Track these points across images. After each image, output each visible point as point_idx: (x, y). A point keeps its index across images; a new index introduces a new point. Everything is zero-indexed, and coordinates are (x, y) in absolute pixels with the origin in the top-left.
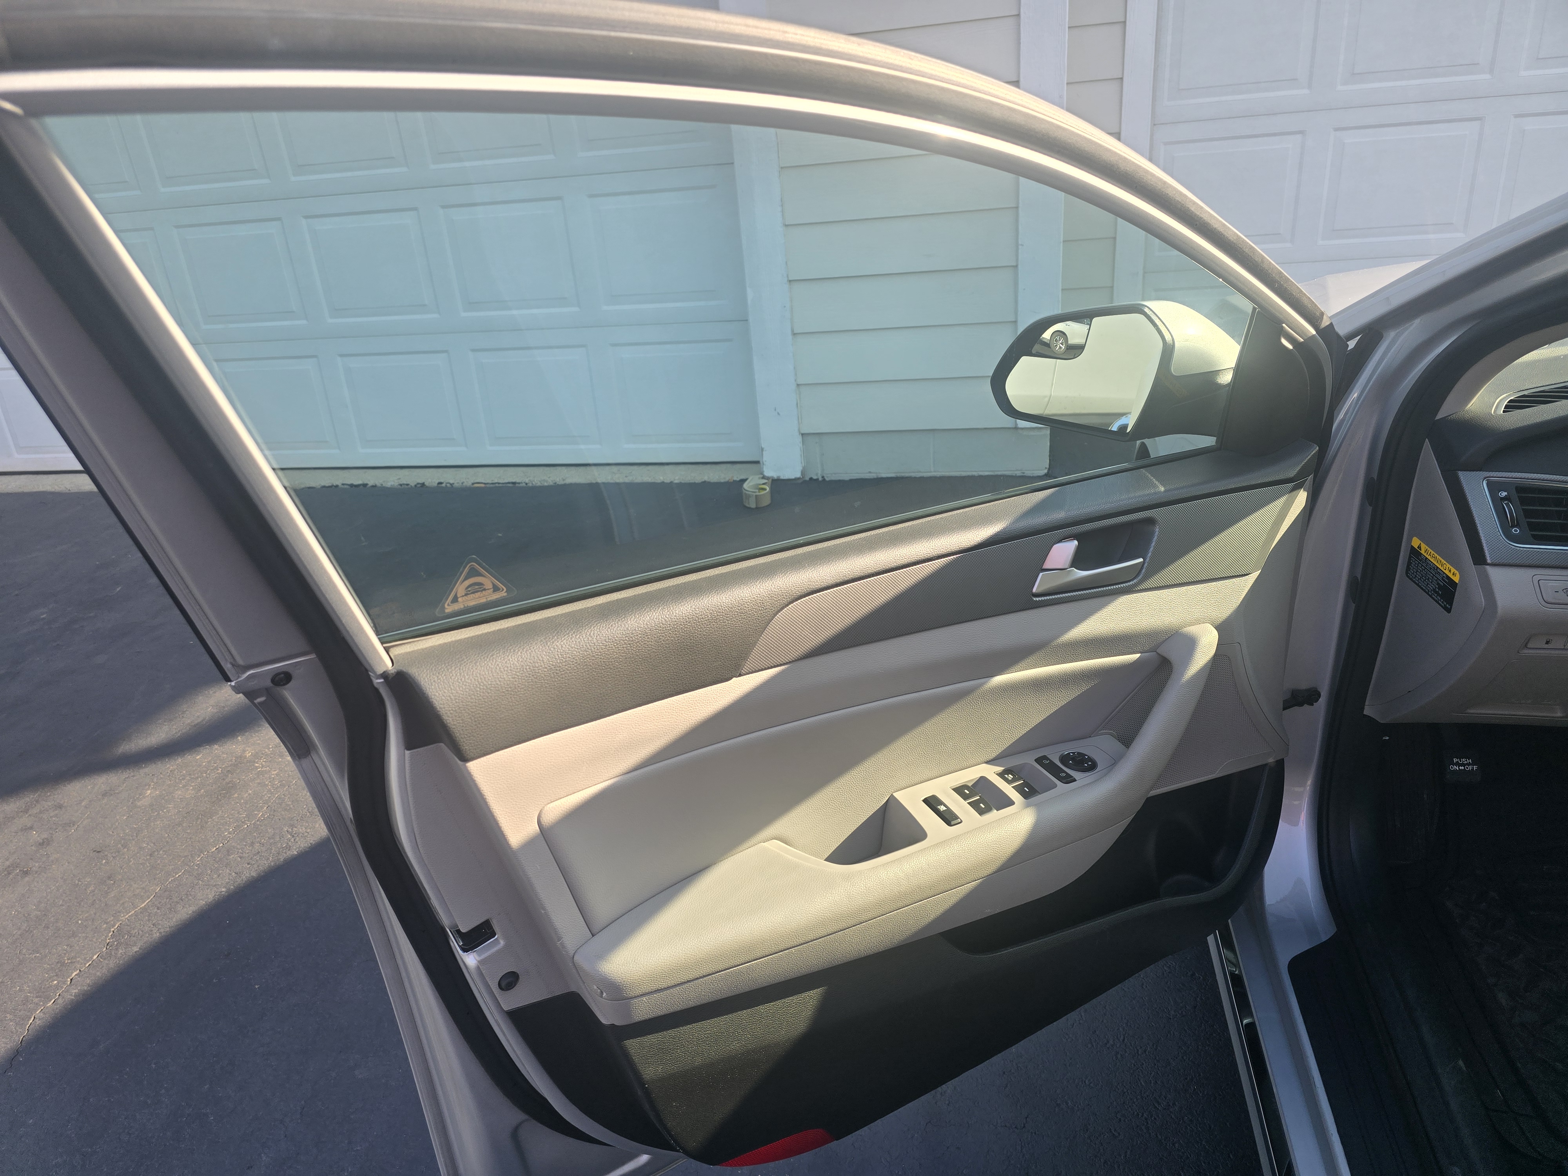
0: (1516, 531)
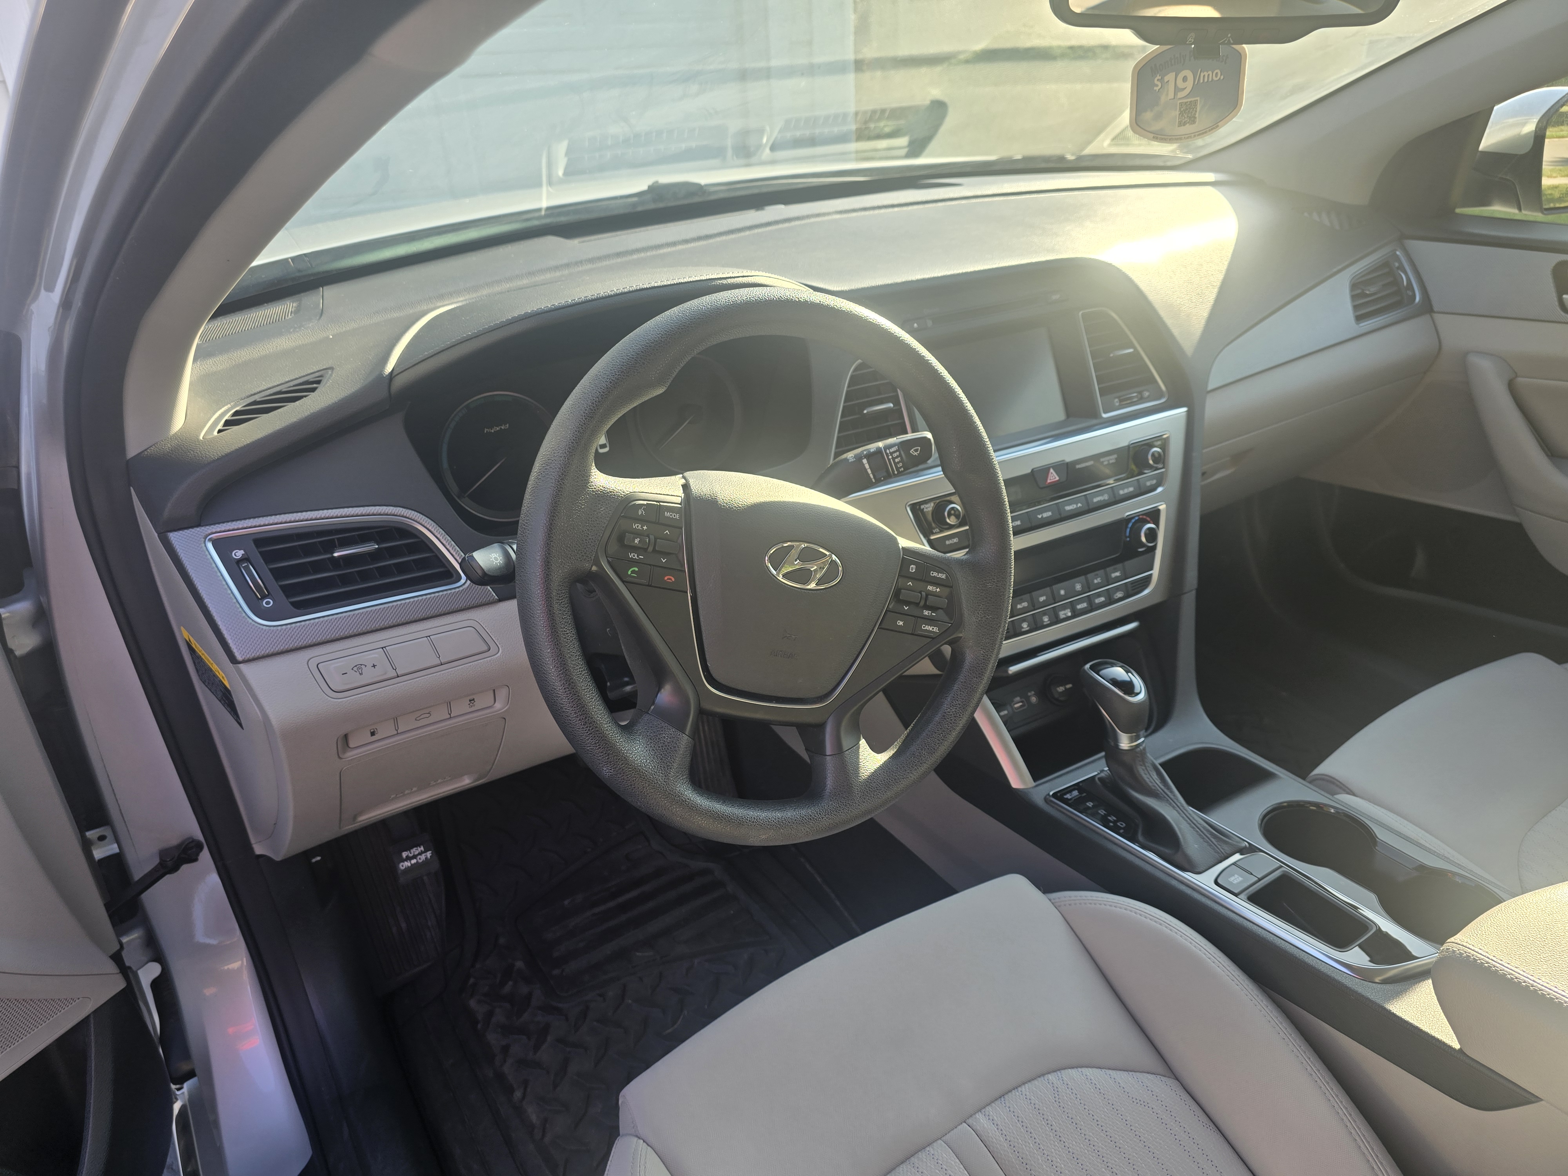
0: (267, 603)
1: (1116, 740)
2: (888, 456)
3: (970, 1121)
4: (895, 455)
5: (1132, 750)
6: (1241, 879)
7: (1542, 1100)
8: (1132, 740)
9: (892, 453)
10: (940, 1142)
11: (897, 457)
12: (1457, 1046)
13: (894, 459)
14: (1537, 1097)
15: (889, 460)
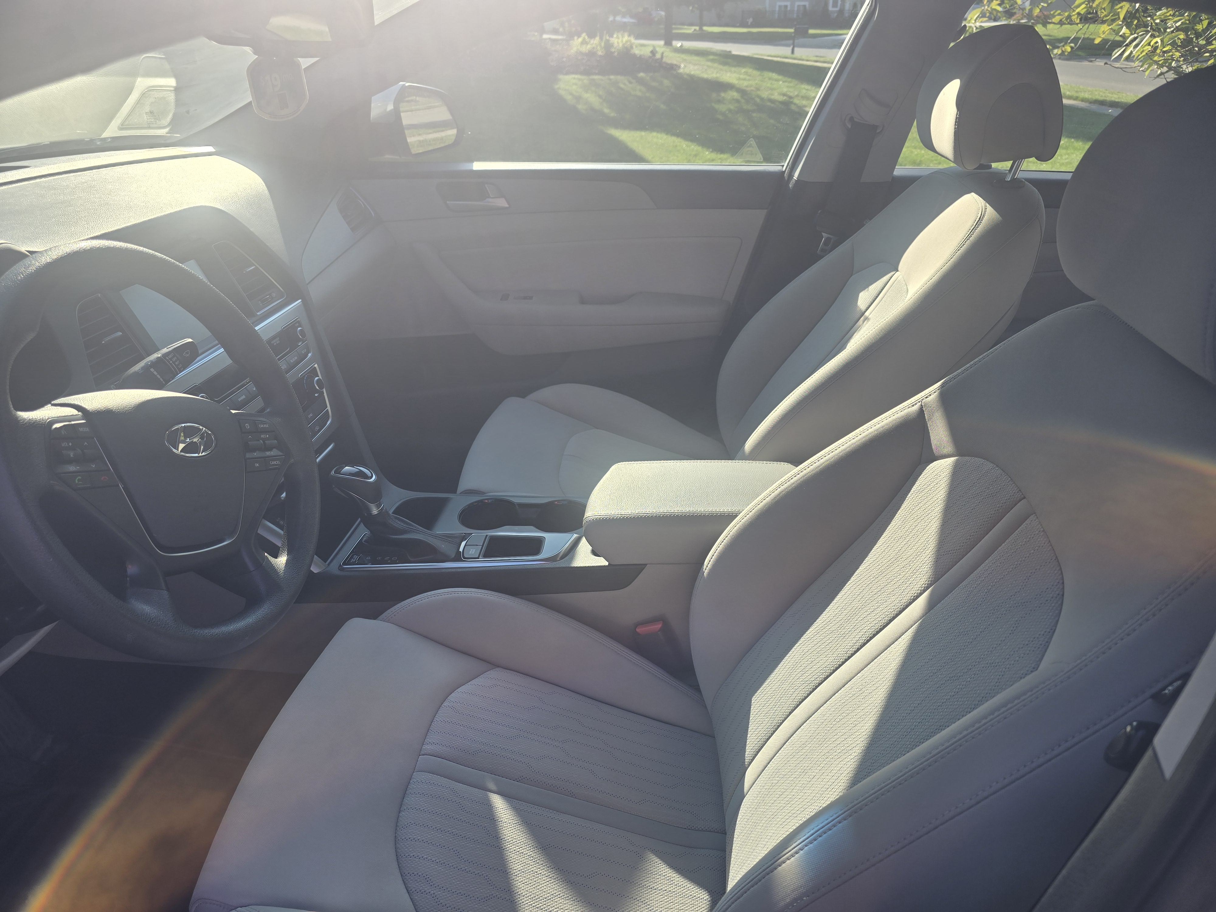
1: (369, 510)
2: (169, 362)
3: (422, 752)
4: (174, 359)
5: (380, 513)
6: (475, 550)
7: (647, 564)
8: (378, 506)
9: (171, 359)
10: (414, 774)
11: (176, 361)
12: (606, 563)
13: (174, 362)
14: (645, 564)
15: (170, 364)
